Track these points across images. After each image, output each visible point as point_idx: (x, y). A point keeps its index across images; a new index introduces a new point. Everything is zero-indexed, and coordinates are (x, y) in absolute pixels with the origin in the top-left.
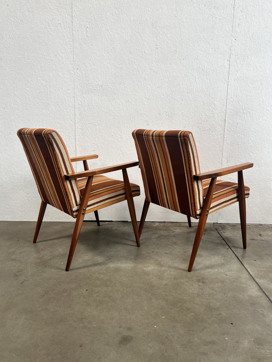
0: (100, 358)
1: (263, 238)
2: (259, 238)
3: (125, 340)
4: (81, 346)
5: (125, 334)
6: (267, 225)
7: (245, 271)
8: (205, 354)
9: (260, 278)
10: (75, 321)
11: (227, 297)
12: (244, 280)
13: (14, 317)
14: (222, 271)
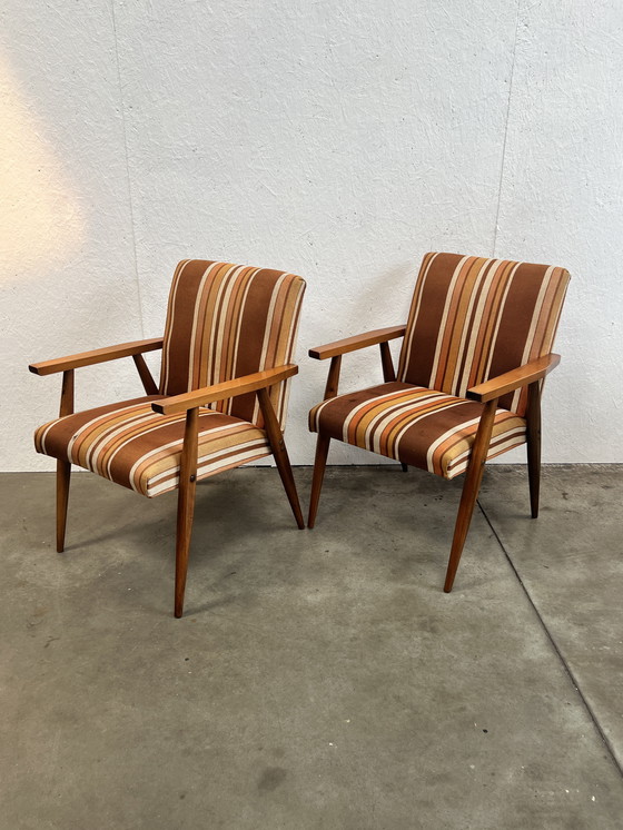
0: (221, 823)
1: (569, 505)
2: (562, 503)
3: (271, 779)
4: (182, 797)
5: (269, 764)
6: (582, 468)
7: (522, 597)
8: (427, 804)
9: (554, 615)
10: (166, 739)
11: (479, 665)
12: (518, 621)
13: (40, 734)
14: (474, 598)
